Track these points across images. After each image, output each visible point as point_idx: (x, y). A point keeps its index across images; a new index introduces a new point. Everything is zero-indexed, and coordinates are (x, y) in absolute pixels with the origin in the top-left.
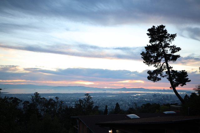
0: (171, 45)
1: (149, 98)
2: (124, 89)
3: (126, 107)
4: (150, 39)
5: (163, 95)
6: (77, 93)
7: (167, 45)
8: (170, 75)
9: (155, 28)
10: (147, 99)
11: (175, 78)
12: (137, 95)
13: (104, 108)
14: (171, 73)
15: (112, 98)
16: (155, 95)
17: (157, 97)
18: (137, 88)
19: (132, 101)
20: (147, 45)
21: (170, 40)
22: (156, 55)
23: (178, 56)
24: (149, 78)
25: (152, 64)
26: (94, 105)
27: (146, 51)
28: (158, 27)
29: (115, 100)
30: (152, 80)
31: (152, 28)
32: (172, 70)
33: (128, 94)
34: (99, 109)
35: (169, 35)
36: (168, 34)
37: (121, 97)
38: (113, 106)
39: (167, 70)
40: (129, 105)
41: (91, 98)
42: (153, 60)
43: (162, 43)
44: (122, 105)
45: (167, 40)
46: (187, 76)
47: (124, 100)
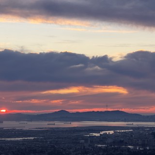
1: (140, 142)
2: (63, 115)
10: (135, 145)
12: (102, 133)
15: (23, 144)
47: (62, 150)
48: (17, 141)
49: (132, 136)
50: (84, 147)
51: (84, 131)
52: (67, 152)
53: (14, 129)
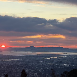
1: (70, 62)
2: (32, 49)
10: (68, 64)
15: (12, 63)
19: (43, 67)
33: (38, 56)
37: (26, 62)
40: (39, 74)
47: (31, 66)
48: (9, 61)
49: (66, 59)
50: (42, 64)
51: (42, 57)
52: (34, 67)
53: (8, 55)
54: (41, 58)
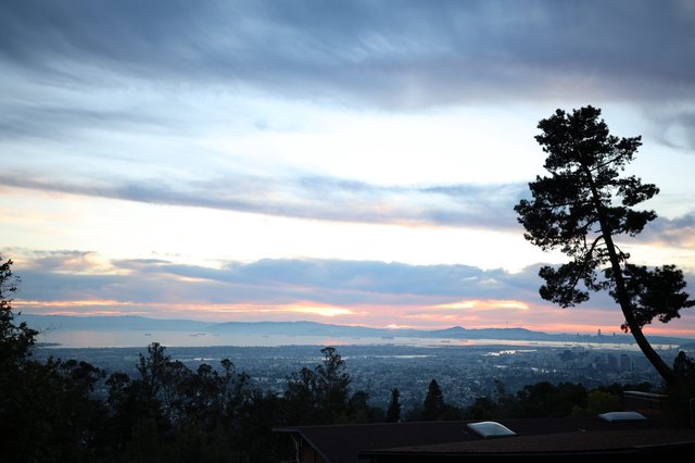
0: (622, 175)
1: (546, 364)
2: (458, 332)
3: (463, 395)
4: (548, 155)
5: (596, 351)
6: (293, 346)
7: (607, 177)
8: (620, 281)
9: (566, 117)
10: (540, 367)
11: (637, 293)
12: (502, 352)
13: (387, 400)
14: (624, 276)
15: (415, 363)
16: (566, 354)
17: (576, 360)
18: (501, 330)
19: (484, 374)
20: (538, 177)
21: (617, 159)
22: (568, 213)
23: (650, 216)
24: (546, 294)
25: (556, 243)
26: (353, 388)
27: (534, 199)
28: (576, 113)
29: (427, 371)
30: (557, 301)
31: (554, 118)
32: (627, 265)
33: (470, 349)
34: (371, 401)
35: (614, 140)
36: (611, 137)
37: (445, 362)
38: (420, 393)
39: (609, 265)
40: (475, 388)
41: (340, 363)
42: (561, 230)
43: (590, 169)
44: (449, 388)
45: (606, 159)
46: (684, 284)
47: (457, 370)
48: (409, 359)
49: (536, 357)
50: (482, 367)
51: (482, 350)
52: (463, 373)
53: (405, 346)
54: (477, 353)
